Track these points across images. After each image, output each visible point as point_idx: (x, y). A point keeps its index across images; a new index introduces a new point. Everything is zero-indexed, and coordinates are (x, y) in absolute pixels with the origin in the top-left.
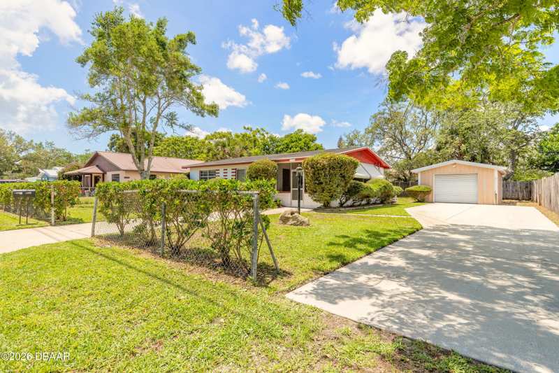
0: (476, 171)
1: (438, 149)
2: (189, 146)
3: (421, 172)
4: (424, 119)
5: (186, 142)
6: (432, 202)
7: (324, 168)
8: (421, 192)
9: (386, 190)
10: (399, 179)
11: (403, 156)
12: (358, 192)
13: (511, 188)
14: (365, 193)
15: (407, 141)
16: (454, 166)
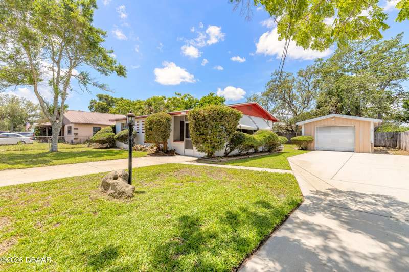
0: (353, 123)
1: (319, 107)
3: (304, 124)
4: (307, 85)
6: (314, 150)
7: (204, 119)
8: (304, 141)
9: (271, 141)
10: (288, 130)
11: (291, 113)
12: (241, 143)
13: (379, 137)
14: (249, 143)
15: (294, 102)
16: (333, 119)
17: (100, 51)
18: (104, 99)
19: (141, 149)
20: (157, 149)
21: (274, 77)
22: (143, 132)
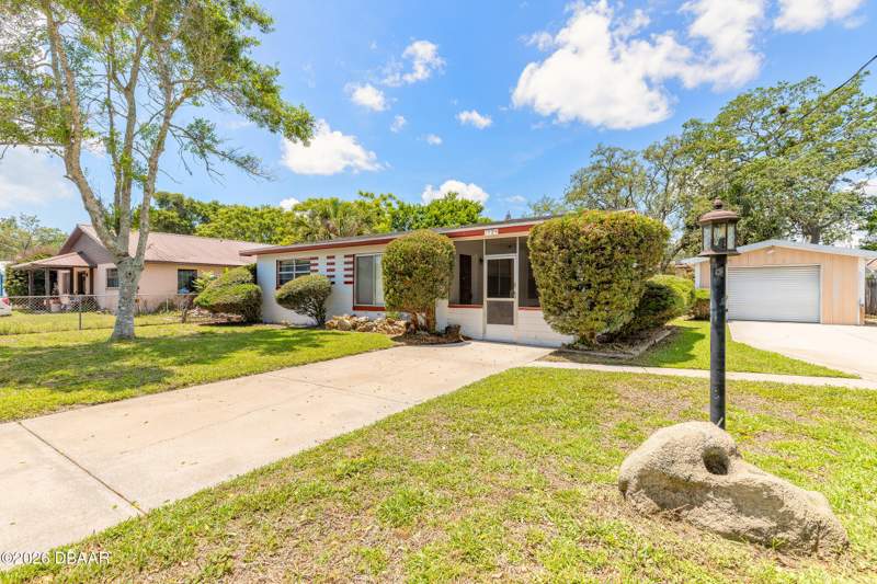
0: (817, 261)
2: (267, 221)
5: (261, 216)
16: (771, 252)
17: (247, 66)
18: (171, 204)
19: (354, 327)
20: (408, 325)
21: (596, 158)
22: (346, 283)
